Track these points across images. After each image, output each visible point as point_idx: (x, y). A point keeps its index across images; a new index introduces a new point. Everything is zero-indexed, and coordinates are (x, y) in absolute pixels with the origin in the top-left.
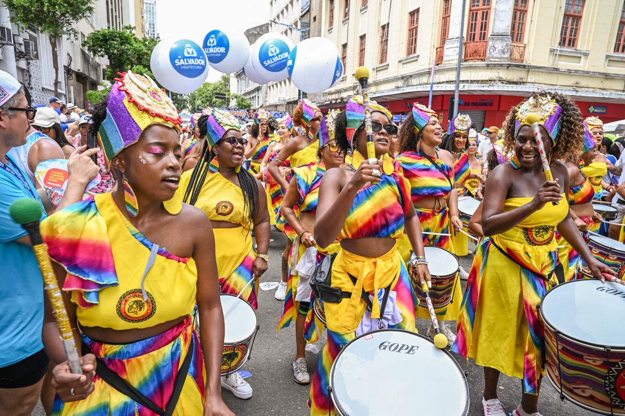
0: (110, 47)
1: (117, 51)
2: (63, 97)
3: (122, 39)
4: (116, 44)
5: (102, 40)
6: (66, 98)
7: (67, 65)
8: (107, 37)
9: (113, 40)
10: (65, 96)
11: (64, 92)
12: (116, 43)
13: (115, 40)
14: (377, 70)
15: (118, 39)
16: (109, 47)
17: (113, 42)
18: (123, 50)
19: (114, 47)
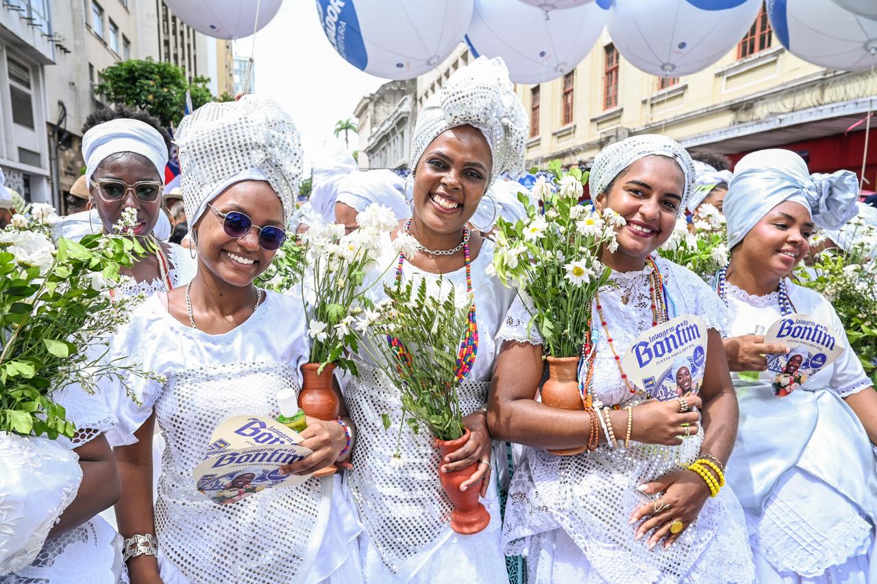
0: (141, 91)
1: (154, 97)
2: (45, 181)
3: (164, 78)
4: (152, 86)
5: (126, 80)
6: (52, 184)
7: (55, 122)
8: (136, 74)
9: (147, 78)
10: (48, 179)
11: (47, 173)
12: (151, 83)
13: (151, 79)
14: (654, 102)
15: (157, 77)
16: (138, 90)
17: (148, 82)
18: (164, 96)
19: (148, 91)
